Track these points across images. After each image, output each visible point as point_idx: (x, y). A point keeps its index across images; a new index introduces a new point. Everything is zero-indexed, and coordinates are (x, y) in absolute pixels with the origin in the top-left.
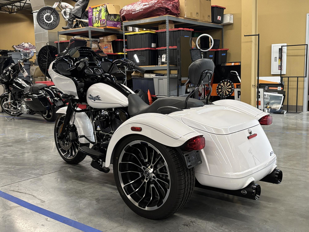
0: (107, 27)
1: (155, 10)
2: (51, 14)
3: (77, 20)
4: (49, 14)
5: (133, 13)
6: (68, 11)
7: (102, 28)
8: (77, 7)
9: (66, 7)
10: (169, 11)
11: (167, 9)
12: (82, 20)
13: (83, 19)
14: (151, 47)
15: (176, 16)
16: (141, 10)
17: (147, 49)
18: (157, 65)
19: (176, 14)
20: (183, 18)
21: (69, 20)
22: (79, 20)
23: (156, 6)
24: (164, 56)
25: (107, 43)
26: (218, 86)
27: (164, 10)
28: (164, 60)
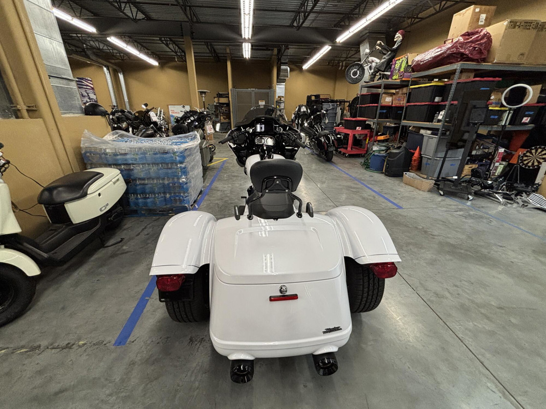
0: (403, 79)
1: (445, 57)
2: (358, 70)
3: (380, 74)
4: (356, 70)
5: (421, 64)
6: (374, 64)
7: (399, 81)
8: (383, 60)
9: (373, 61)
10: (465, 56)
11: (462, 54)
12: (385, 73)
13: (387, 72)
14: (433, 101)
15: (477, 62)
16: (430, 59)
17: (427, 103)
18: (432, 122)
19: (477, 60)
20: (490, 64)
21: (372, 74)
22: (382, 73)
23: (448, 52)
24: (442, 113)
25: (401, 96)
26: (525, 152)
27: (459, 56)
28: (440, 117)
